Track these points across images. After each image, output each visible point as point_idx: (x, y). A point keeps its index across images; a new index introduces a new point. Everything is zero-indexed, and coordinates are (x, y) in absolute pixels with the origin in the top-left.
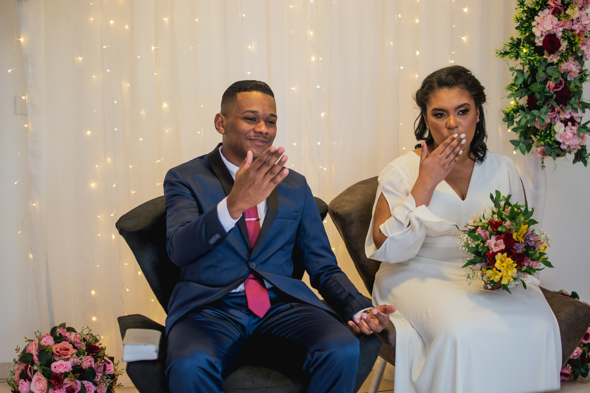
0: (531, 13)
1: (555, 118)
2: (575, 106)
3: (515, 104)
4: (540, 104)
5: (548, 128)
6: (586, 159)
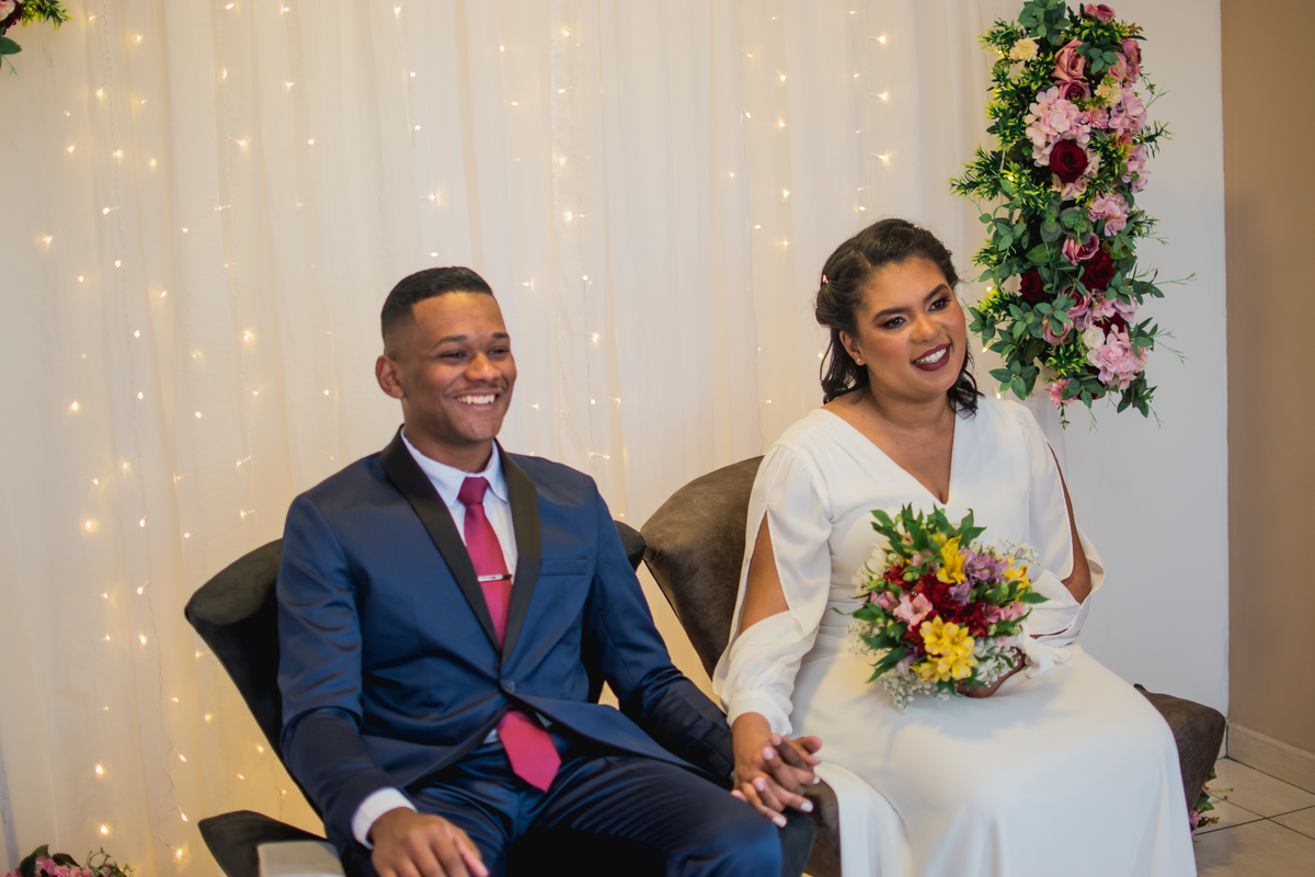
0: (1019, 97)
1: (1082, 317)
2: (1123, 289)
3: (996, 292)
4: (1048, 289)
5: (1071, 339)
6: (1147, 401)
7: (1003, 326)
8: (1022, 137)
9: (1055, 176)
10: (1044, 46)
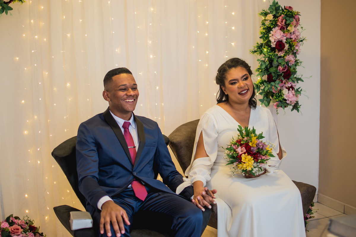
0: (268, 29)
1: (283, 86)
2: (293, 79)
3: (261, 79)
4: (274, 79)
5: (280, 92)
6: (299, 108)
7: (262, 88)
8: (268, 40)
9: (277, 50)
10: (275, 16)
